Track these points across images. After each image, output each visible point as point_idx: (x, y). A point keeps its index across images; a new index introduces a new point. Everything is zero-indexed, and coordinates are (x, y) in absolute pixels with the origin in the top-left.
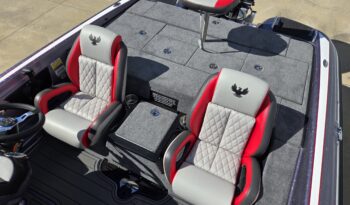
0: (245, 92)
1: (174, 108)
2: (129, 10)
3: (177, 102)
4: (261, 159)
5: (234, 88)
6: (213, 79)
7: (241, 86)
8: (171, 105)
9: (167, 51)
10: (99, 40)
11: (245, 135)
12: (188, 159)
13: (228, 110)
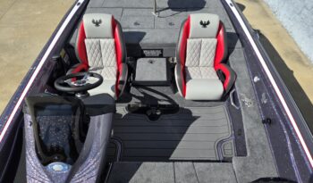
0: (208, 23)
1: (161, 56)
2: (88, 6)
3: (162, 50)
4: (226, 61)
5: (201, 23)
6: (186, 24)
7: (205, 20)
8: (158, 55)
9: (136, 24)
10: (100, 21)
11: (214, 51)
12: (187, 77)
13: (200, 40)
